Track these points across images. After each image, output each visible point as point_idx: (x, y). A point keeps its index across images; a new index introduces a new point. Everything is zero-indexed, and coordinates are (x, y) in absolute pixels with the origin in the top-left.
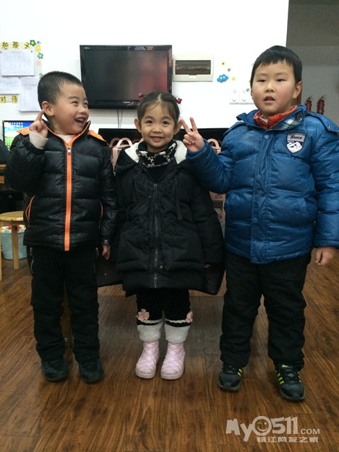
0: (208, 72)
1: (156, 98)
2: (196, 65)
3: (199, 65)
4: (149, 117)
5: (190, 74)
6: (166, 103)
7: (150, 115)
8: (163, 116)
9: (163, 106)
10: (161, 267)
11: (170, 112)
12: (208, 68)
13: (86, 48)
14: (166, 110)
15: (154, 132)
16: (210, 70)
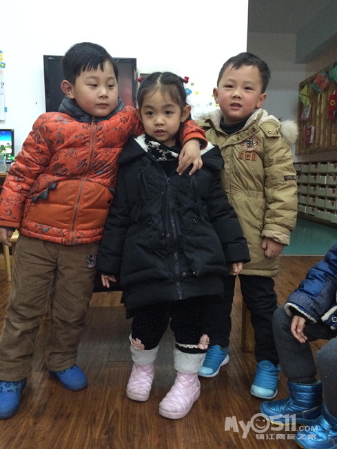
1: (155, 82)
4: (148, 107)
6: (167, 86)
7: (149, 104)
8: (164, 104)
9: (163, 91)
10: (184, 274)
11: (173, 97)
14: (168, 97)
15: (157, 125)
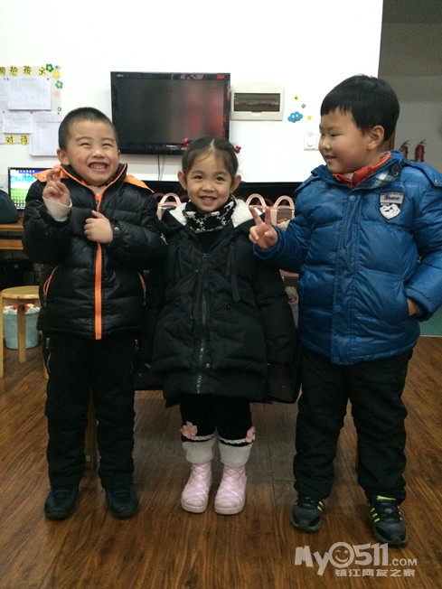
0: (276, 108)
2: (260, 100)
3: (265, 99)
4: (198, 171)
5: (253, 111)
12: (276, 104)
13: (119, 76)
16: (279, 106)
